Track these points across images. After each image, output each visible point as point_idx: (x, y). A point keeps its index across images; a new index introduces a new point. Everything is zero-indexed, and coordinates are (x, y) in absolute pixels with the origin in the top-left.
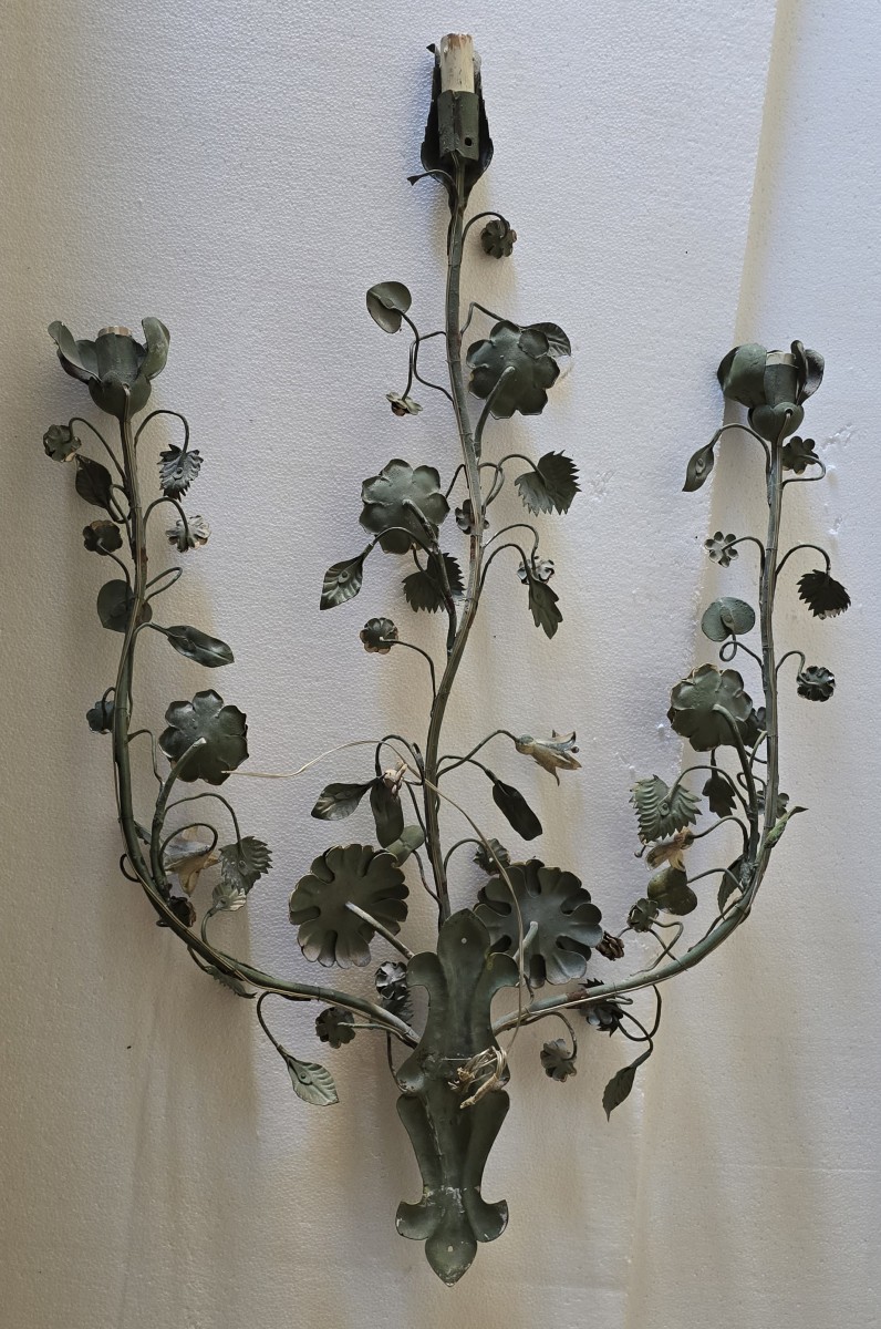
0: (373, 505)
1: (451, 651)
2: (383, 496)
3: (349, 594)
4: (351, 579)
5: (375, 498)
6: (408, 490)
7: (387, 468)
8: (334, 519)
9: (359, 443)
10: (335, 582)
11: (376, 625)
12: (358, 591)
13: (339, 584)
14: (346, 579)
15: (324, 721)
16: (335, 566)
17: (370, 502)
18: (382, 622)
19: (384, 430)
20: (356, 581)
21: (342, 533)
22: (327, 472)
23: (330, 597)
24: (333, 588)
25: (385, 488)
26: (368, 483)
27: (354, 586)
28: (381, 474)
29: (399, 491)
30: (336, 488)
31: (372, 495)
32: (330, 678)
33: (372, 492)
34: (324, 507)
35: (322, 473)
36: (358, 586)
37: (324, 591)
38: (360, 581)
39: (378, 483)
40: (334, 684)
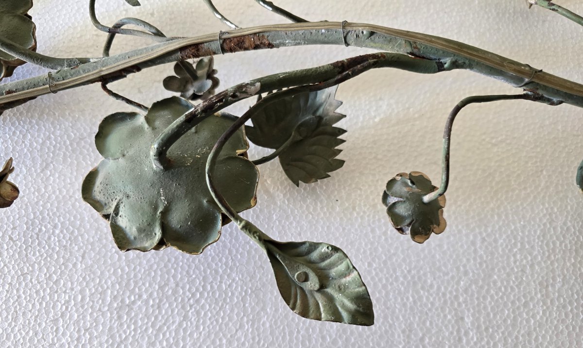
0: (164, 227)
1: (447, 61)
2: (147, 208)
3: (342, 267)
4: (310, 263)
5: (151, 225)
6: (135, 162)
7: (97, 205)
8: (197, 301)
9: (75, 265)
10: (319, 297)
11: (403, 210)
12: (336, 249)
13: (322, 287)
14: (313, 277)
15: (526, 305)
16: (287, 299)
17: (158, 234)
18: (392, 200)
19: (55, 227)
20: (315, 255)
21: (220, 287)
22: (120, 317)
23: (351, 306)
24: (330, 300)
25: (132, 207)
26: (122, 241)
27: (325, 256)
28: (107, 217)
29: (137, 180)
30: (147, 301)
31: (145, 231)
32: (456, 297)
33: (140, 230)
34: (177, 320)
35: (121, 325)
36: (324, 249)
37: (338, 318)
38: (314, 246)
39: (123, 221)
40: (466, 291)
